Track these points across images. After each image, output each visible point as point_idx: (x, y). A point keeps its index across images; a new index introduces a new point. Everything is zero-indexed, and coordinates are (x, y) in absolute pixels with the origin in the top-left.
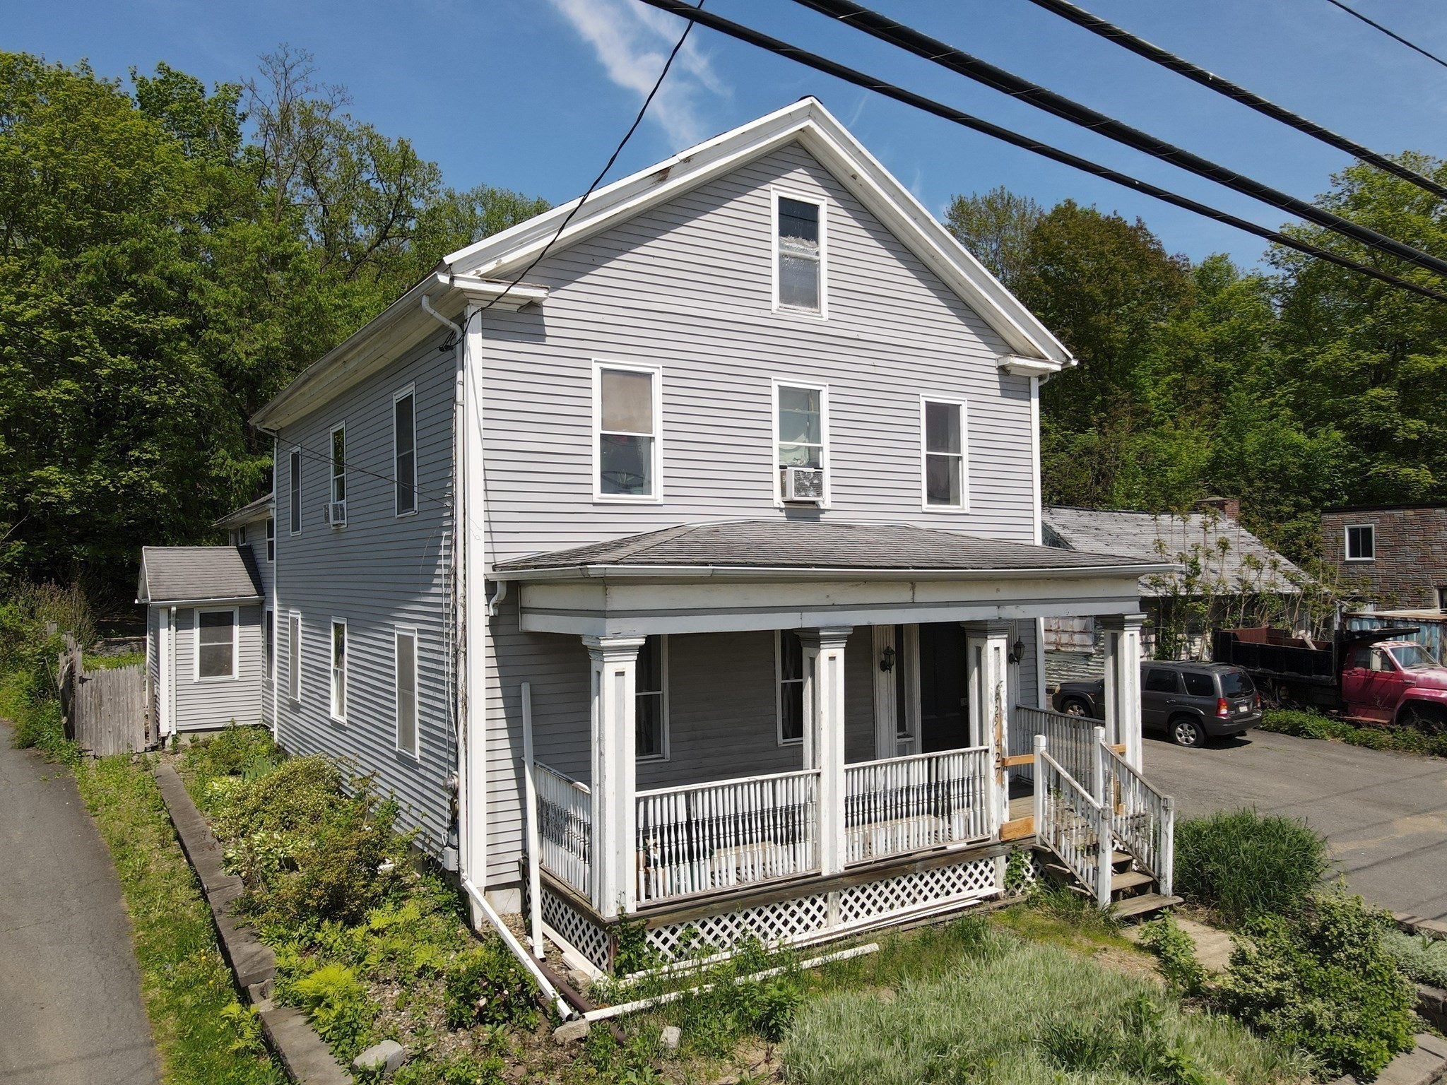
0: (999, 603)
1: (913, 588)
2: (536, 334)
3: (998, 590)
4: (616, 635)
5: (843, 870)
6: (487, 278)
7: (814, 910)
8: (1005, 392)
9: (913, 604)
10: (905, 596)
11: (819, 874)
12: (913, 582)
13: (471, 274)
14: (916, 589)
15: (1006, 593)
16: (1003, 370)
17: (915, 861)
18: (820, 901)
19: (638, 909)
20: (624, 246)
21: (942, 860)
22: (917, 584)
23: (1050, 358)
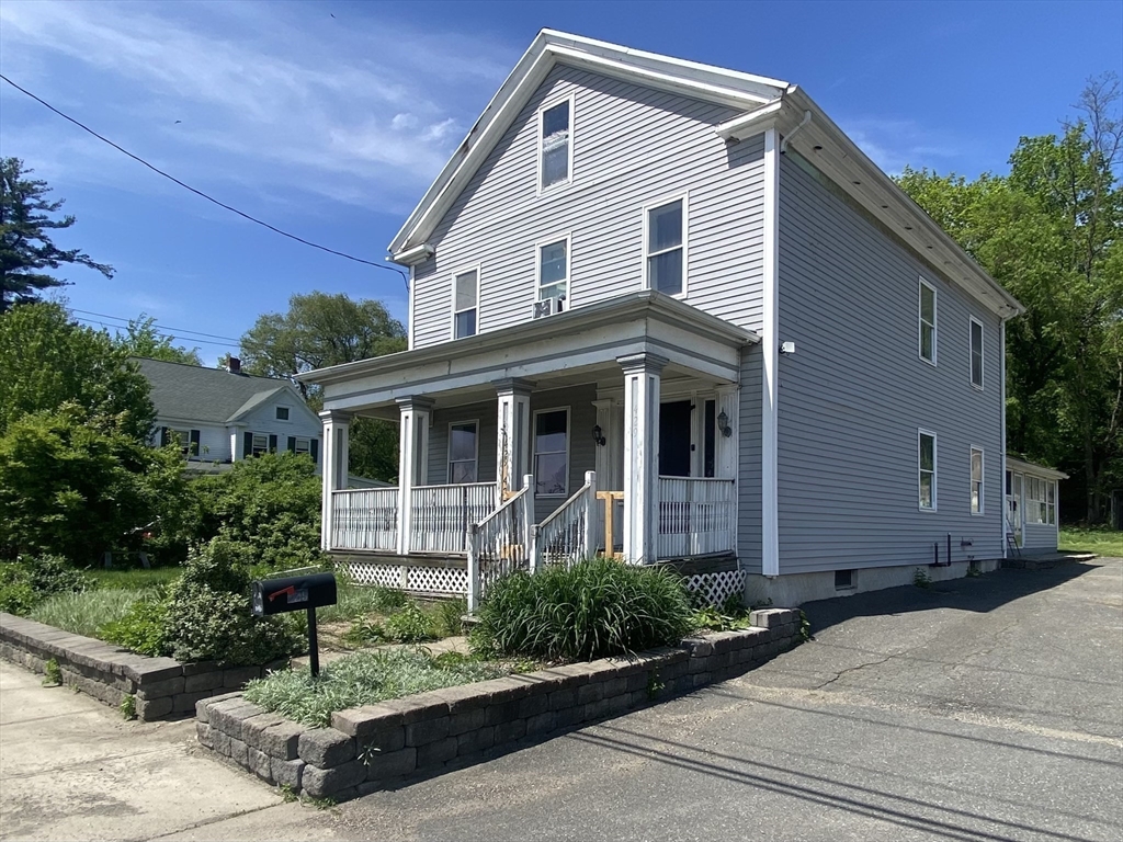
5: (408, 553)
6: (405, 250)
8: (734, 162)
11: (397, 553)
13: (399, 251)
14: (452, 366)
15: (512, 357)
16: (729, 139)
19: (331, 550)
23: (767, 101)
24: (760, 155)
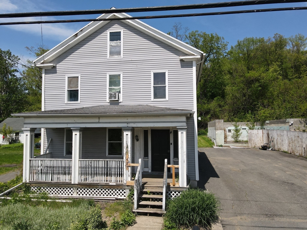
0: (128, 123)
1: (99, 119)
2: (55, 72)
3: (127, 119)
4: (26, 128)
5: (77, 183)
6: (42, 63)
7: (70, 191)
8: (182, 66)
9: (99, 123)
10: (97, 120)
11: (71, 183)
12: (99, 117)
13: (39, 64)
14: (100, 119)
15: (130, 120)
16: (182, 60)
17: (99, 185)
18: (72, 189)
19: (29, 182)
20: (73, 52)
21: (107, 186)
22: (100, 118)
23: (196, 55)
24: (191, 66)
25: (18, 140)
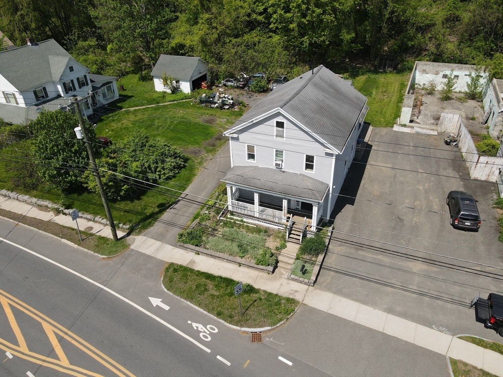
2: (238, 141)
8: (326, 156)
24: (332, 157)
25: (179, 88)
